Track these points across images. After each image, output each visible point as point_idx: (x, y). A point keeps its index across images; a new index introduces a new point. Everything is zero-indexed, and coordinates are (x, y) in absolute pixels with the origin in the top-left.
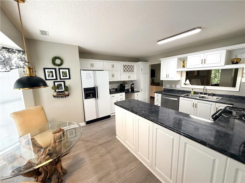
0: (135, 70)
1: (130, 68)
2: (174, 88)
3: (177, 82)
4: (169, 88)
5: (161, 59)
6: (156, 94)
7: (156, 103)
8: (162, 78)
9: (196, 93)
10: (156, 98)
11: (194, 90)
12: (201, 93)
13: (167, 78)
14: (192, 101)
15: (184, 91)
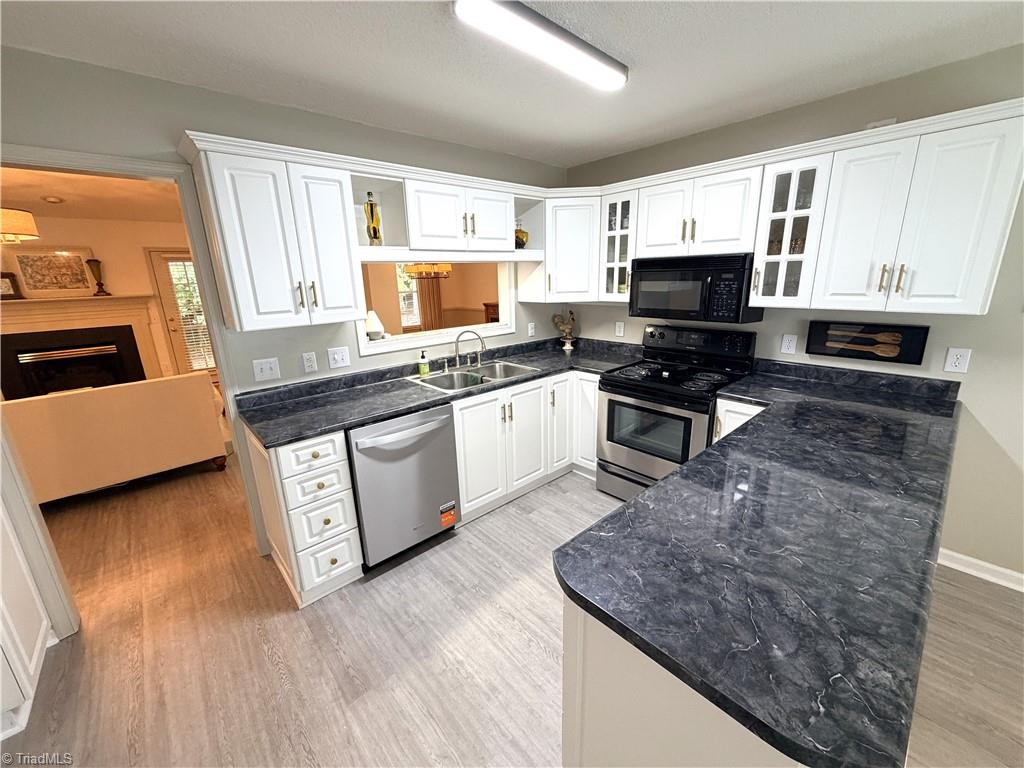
2: (313, 373)
3: (328, 333)
4: (278, 380)
5: (202, 140)
6: (294, 451)
7: (304, 517)
8: (259, 313)
9: (435, 365)
10: (299, 483)
11: (431, 356)
12: (451, 362)
13: (297, 312)
14: (496, 400)
15: (380, 375)
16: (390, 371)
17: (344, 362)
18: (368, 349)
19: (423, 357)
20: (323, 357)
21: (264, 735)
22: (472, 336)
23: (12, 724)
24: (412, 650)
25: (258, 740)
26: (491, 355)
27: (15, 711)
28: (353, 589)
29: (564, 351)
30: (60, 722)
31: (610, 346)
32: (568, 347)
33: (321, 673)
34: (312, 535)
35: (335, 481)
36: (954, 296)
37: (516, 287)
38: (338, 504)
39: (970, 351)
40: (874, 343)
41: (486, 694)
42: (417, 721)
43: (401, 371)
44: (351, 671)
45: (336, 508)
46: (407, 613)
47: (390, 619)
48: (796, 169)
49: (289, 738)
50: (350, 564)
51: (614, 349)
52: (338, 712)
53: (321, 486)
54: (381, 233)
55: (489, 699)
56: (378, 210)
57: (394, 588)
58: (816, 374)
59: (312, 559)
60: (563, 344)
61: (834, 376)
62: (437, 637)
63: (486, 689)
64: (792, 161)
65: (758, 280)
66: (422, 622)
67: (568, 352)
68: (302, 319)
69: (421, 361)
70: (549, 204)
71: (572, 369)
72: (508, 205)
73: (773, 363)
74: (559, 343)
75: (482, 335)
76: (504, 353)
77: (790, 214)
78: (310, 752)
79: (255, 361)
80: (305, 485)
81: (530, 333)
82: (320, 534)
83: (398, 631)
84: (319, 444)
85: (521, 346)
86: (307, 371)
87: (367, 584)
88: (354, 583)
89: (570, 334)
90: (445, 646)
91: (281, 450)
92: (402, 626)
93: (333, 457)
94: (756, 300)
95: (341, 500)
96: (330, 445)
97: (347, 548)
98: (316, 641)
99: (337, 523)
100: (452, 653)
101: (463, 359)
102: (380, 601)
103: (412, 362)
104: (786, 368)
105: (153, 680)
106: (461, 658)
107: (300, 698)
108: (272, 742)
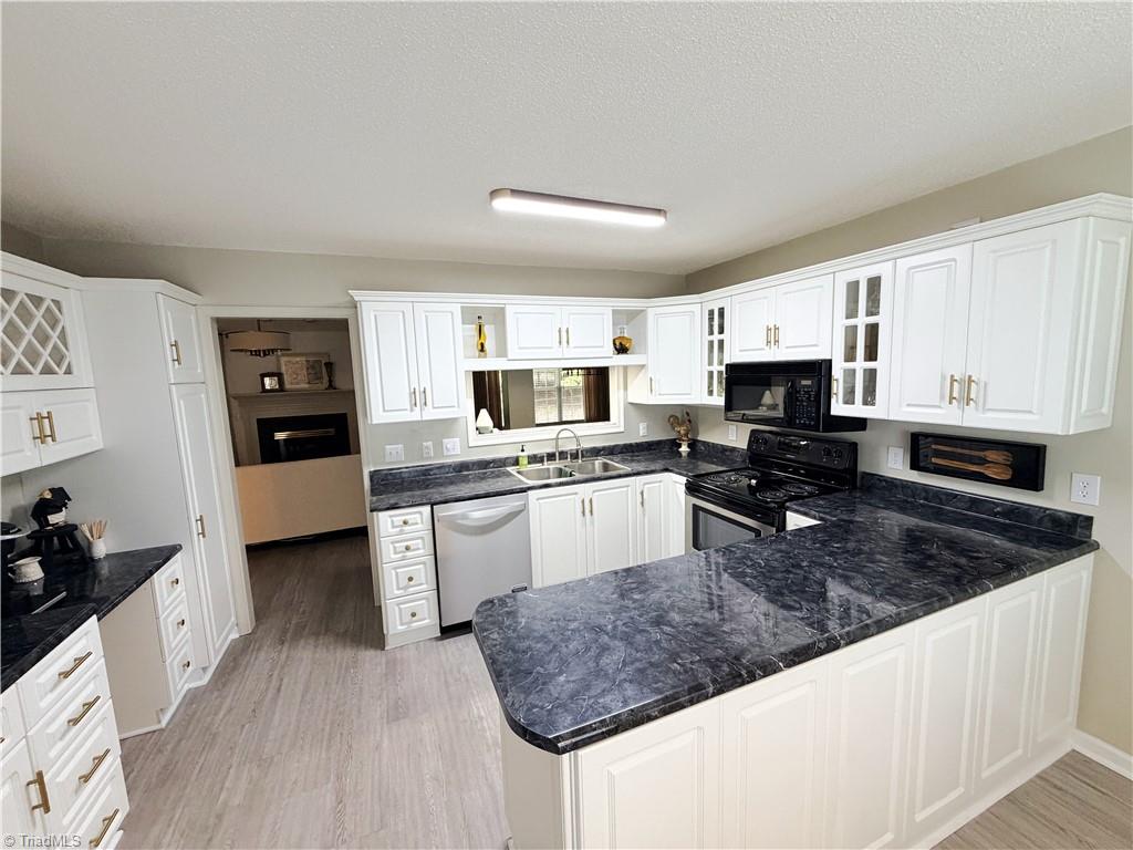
0: (78, 354)
1: (44, 342)
2: (429, 458)
3: (446, 426)
4: (402, 462)
5: (357, 295)
6: (391, 516)
7: (393, 572)
8: (384, 411)
9: (534, 459)
10: (392, 543)
11: (530, 451)
12: (551, 457)
13: (412, 410)
14: (576, 494)
15: (484, 464)
16: (494, 461)
17: (455, 451)
18: (475, 440)
19: (523, 450)
20: (439, 446)
21: (328, 728)
22: (569, 434)
23: (201, 679)
24: (450, 699)
25: (323, 730)
26: (596, 452)
27: (204, 669)
28: (428, 643)
29: (680, 453)
30: (224, 685)
31: (724, 449)
32: (684, 449)
33: (380, 697)
34: (398, 589)
35: (420, 546)
36: (1030, 412)
37: (626, 388)
38: (421, 566)
39: (1099, 478)
40: (983, 462)
41: (488, 745)
42: (429, 749)
43: (503, 463)
44: (400, 703)
45: (419, 569)
46: (459, 672)
47: (445, 673)
48: (863, 275)
49: (341, 734)
50: (426, 621)
51: (727, 453)
52: (379, 727)
53: (407, 548)
54: (486, 347)
55: (489, 750)
56: (486, 329)
57: (458, 649)
58: (924, 494)
59: (397, 608)
60: (680, 446)
61: (944, 497)
62: (472, 693)
63: (490, 741)
64: (859, 268)
65: (838, 388)
66: (467, 680)
67: (684, 454)
68: (415, 416)
69: (521, 454)
70: (651, 313)
71: (666, 470)
72: (605, 317)
73: (882, 479)
74: (675, 444)
75: (579, 434)
76: (611, 451)
77: (862, 321)
78: (350, 747)
79: (388, 447)
80: (397, 545)
81: (642, 433)
82: (405, 588)
83: (446, 682)
84: (411, 514)
85: (631, 445)
86: (425, 455)
87: (440, 643)
88: (430, 639)
89: (686, 435)
90: (475, 702)
91: (381, 514)
92: (451, 680)
93: (419, 526)
94: (838, 408)
95: (424, 563)
96: (418, 516)
97: (426, 606)
98: (386, 675)
99: (418, 582)
100: (478, 708)
101: (563, 455)
102: (443, 657)
103: (515, 455)
104: (893, 484)
105: (279, 675)
106: (483, 714)
107: (359, 711)
108: (330, 734)
